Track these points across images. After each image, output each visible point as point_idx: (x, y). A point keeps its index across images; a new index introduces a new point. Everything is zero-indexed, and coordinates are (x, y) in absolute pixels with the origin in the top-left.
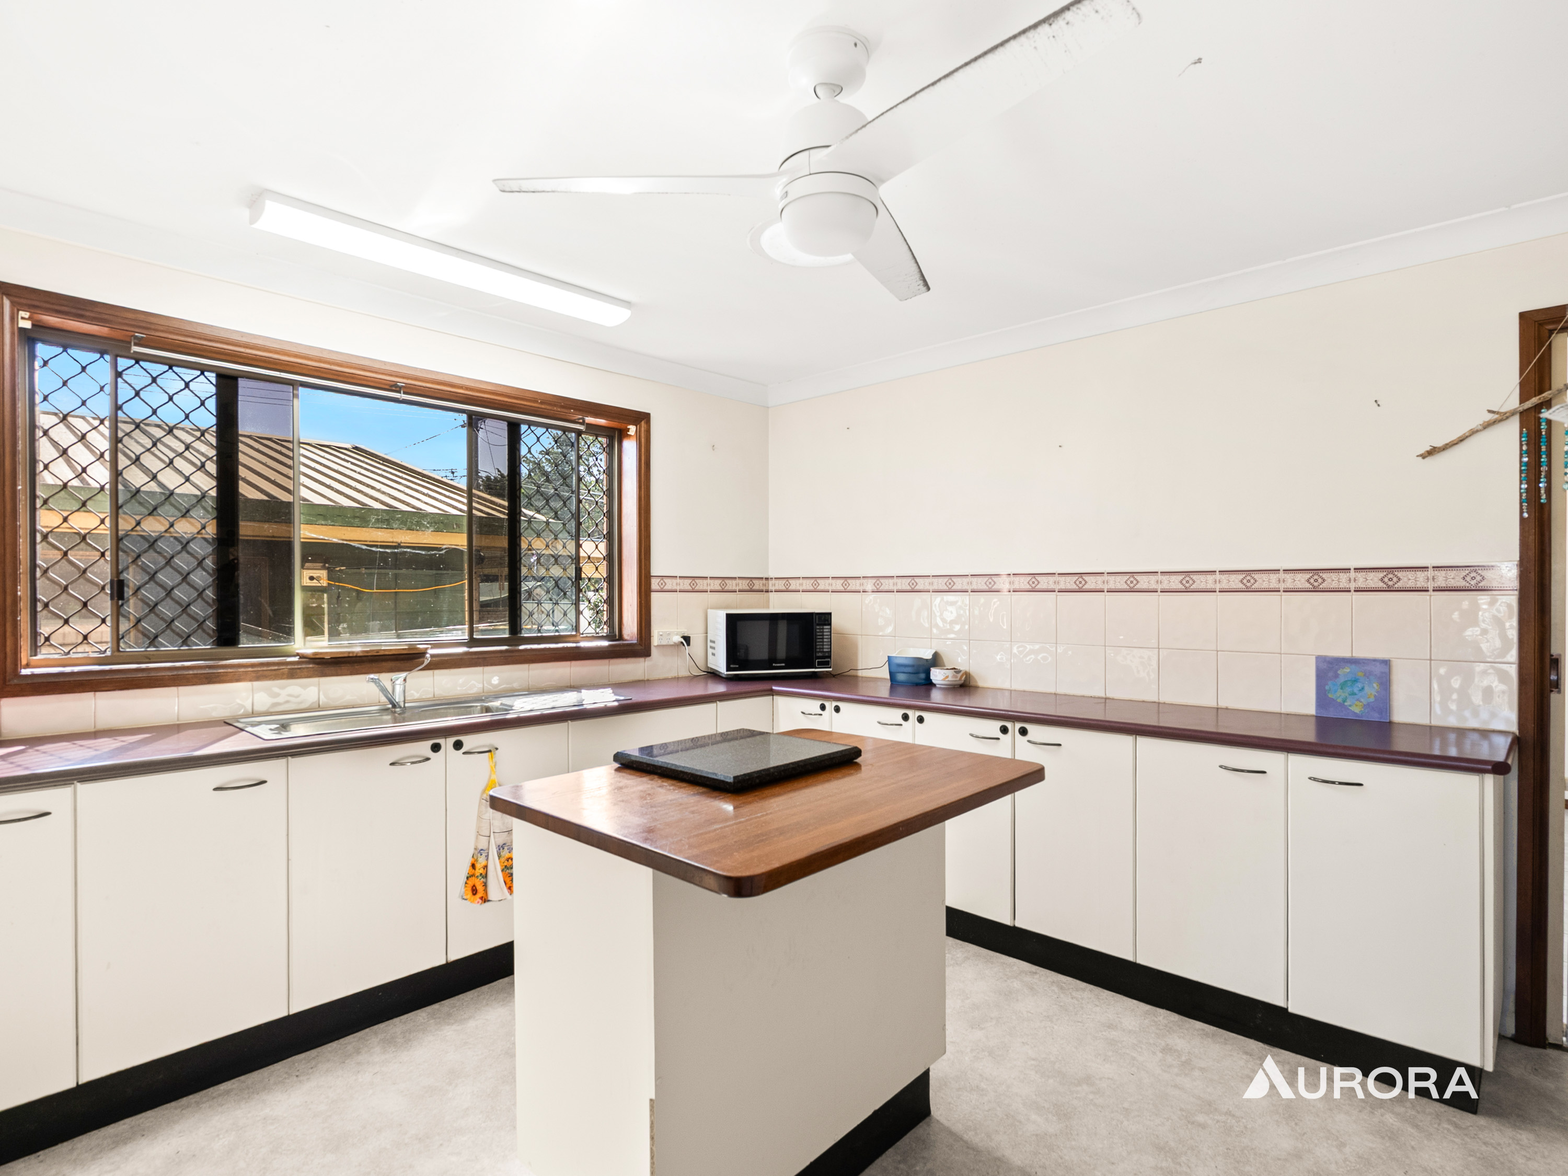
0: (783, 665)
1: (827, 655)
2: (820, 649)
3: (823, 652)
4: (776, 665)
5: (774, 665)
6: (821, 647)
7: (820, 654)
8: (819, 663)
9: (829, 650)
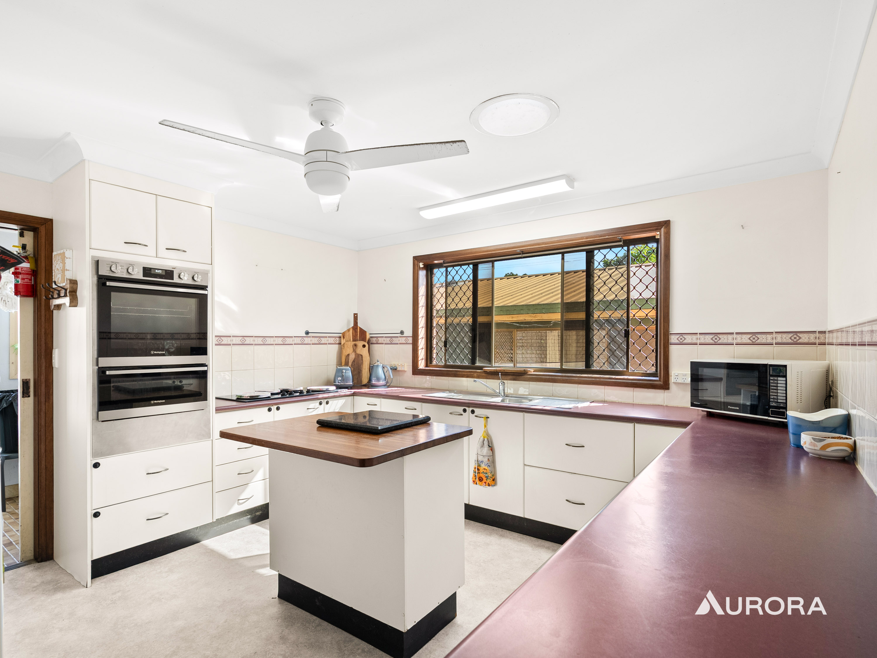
0: (738, 408)
1: (782, 405)
2: (774, 399)
3: (778, 402)
4: (731, 407)
5: (729, 407)
6: (775, 397)
7: (774, 404)
8: (773, 412)
9: (785, 401)
